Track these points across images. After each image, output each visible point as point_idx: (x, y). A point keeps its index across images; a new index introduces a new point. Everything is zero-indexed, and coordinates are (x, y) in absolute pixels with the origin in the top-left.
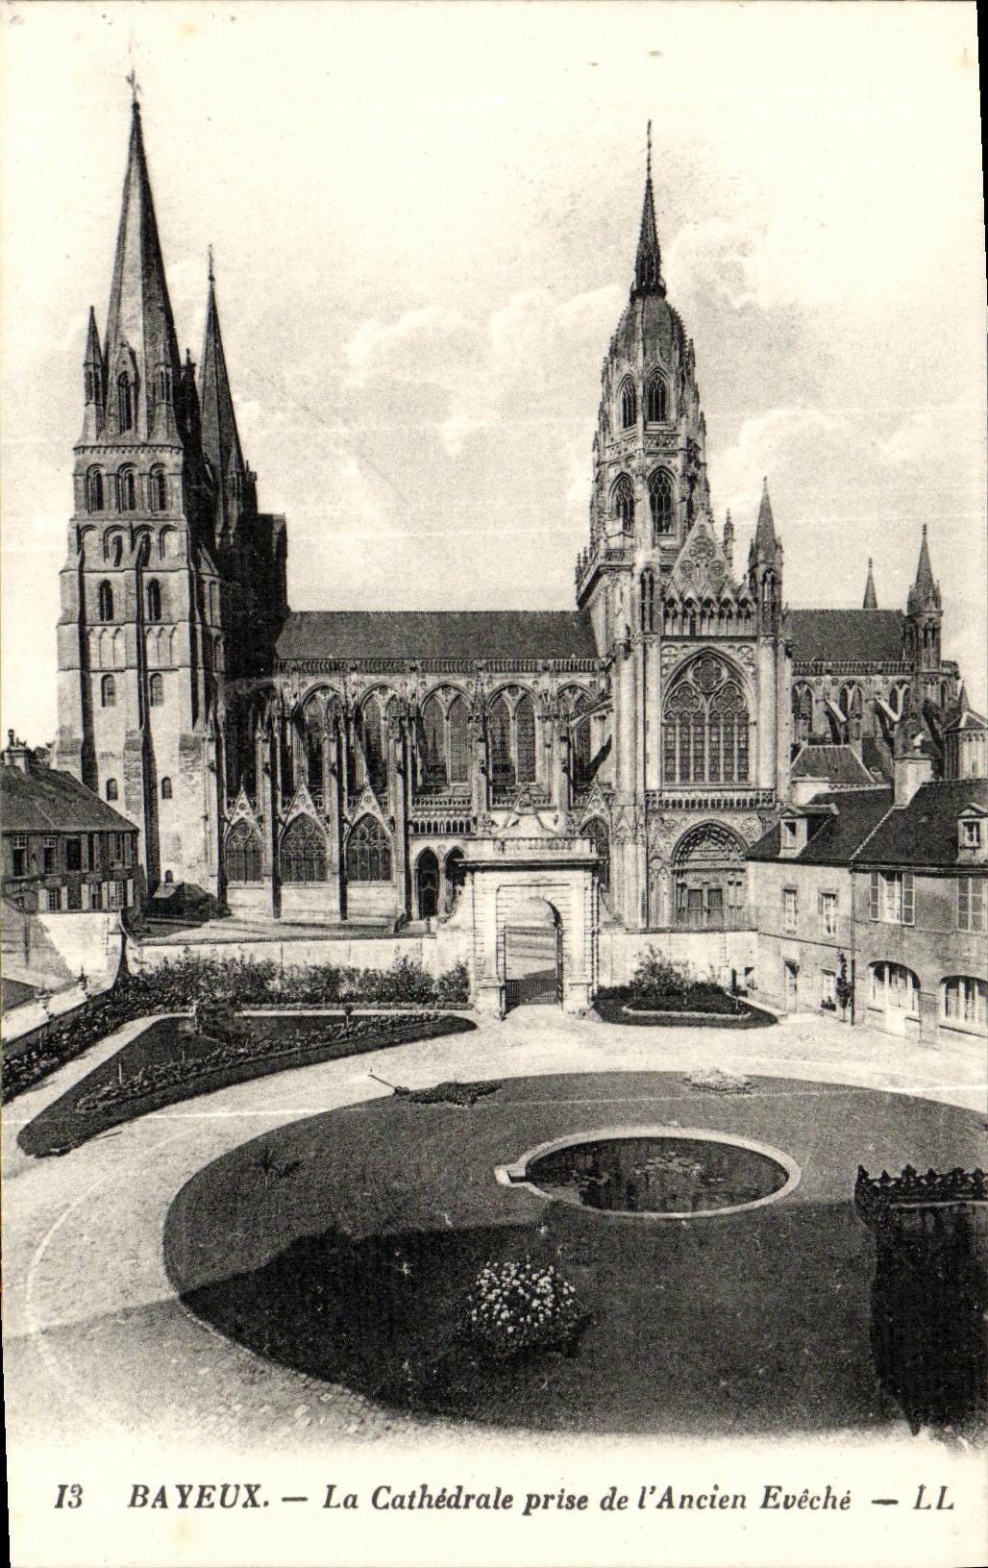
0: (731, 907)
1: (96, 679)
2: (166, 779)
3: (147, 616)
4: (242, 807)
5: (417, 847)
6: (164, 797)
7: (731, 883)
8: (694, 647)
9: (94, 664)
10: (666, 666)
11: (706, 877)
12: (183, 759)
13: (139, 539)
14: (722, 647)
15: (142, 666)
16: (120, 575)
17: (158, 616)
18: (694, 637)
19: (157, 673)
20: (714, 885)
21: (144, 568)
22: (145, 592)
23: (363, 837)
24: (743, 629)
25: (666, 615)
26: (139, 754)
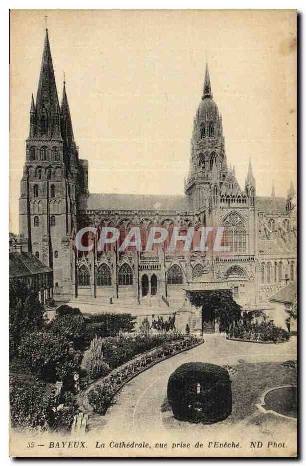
0: (241, 292)
1: (32, 218)
2: (56, 251)
3: (50, 197)
4: (84, 261)
5: (142, 273)
6: (55, 257)
7: (241, 285)
8: (230, 211)
9: (32, 212)
10: (221, 217)
11: (233, 283)
12: (63, 245)
13: (48, 171)
14: (238, 210)
15: (48, 214)
16: (41, 182)
17: (54, 196)
18: (229, 207)
19: (53, 216)
20: (236, 285)
21: (50, 180)
22: (50, 188)
23: (124, 270)
24: (244, 205)
25: (221, 200)
26: (47, 243)
